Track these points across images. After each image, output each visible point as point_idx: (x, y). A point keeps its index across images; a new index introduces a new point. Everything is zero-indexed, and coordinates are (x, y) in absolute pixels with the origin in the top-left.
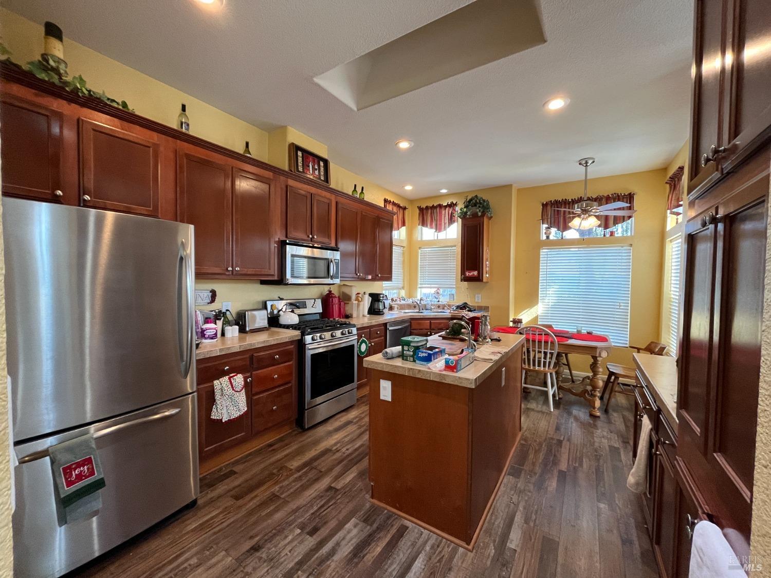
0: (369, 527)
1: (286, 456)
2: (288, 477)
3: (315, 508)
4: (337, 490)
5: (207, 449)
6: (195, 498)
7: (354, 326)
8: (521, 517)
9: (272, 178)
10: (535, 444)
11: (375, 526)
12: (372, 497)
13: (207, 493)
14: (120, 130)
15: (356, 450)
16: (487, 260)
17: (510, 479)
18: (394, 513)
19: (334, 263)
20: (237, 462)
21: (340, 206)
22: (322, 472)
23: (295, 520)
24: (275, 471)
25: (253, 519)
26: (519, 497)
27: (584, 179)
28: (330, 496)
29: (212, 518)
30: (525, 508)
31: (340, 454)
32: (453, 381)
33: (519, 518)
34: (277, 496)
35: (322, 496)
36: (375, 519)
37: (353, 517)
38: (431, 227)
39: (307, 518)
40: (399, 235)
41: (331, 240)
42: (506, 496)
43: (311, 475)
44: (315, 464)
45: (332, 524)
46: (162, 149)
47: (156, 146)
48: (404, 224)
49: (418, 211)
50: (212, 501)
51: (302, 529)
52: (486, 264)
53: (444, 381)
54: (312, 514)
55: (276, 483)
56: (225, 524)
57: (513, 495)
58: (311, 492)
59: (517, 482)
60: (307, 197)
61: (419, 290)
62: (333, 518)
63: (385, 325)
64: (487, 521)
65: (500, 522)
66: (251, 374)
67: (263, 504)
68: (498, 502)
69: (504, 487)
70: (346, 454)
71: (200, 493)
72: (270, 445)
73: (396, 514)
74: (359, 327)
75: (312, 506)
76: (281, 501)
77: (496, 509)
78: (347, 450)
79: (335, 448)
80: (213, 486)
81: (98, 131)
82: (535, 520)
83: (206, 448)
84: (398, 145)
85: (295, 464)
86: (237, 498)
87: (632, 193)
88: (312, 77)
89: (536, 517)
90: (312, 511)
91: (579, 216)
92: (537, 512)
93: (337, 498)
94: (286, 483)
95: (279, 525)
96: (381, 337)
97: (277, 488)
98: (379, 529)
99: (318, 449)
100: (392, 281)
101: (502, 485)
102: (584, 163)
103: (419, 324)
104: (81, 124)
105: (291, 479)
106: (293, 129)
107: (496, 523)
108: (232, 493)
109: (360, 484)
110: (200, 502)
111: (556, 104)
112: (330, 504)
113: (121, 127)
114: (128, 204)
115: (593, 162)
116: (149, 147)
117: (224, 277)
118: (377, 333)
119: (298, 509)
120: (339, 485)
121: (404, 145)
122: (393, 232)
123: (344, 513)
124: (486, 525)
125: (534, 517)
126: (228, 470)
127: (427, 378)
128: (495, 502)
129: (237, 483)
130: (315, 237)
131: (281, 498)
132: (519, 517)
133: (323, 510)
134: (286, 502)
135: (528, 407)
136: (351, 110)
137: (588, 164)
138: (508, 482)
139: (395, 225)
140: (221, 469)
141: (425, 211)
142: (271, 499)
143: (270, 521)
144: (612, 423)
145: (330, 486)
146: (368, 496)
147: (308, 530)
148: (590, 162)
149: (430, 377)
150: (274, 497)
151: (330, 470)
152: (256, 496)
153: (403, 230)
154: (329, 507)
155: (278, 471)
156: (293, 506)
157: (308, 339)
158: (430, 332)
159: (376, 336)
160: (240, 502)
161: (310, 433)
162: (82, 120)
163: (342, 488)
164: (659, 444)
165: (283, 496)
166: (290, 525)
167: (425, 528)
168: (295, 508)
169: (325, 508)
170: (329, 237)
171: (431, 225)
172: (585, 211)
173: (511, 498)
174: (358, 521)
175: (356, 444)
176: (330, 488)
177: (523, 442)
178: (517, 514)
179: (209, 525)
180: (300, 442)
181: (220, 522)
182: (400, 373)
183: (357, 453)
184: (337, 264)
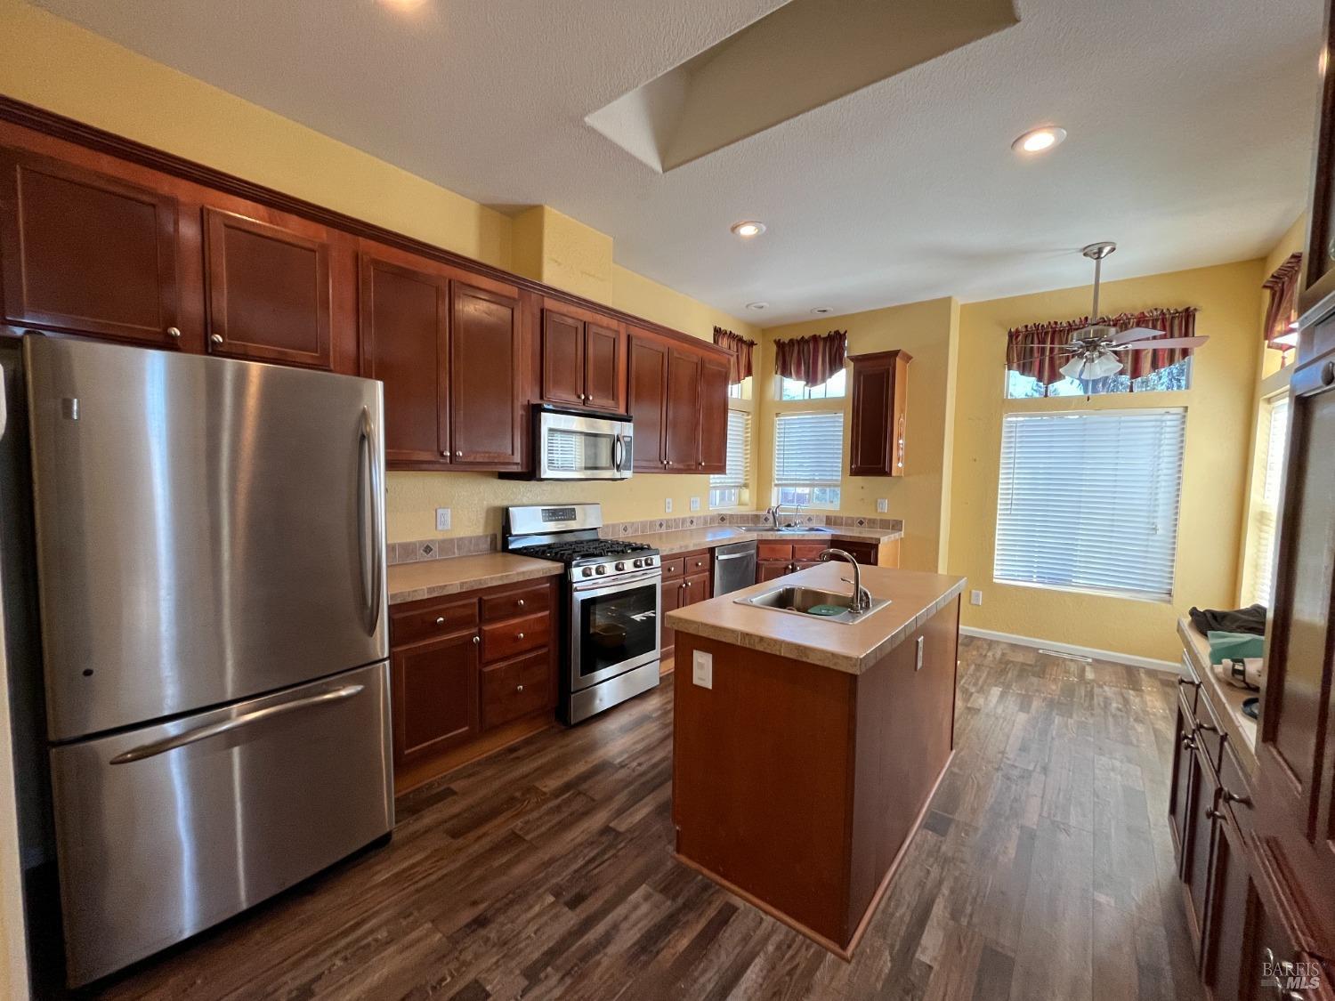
0: (669, 903)
1: (536, 770)
2: (538, 805)
3: (581, 862)
4: (618, 834)
5: (409, 751)
6: (388, 830)
7: (657, 552)
8: (945, 907)
9: (517, 297)
10: (978, 775)
11: (680, 901)
12: (678, 850)
13: (409, 824)
14: (267, 225)
15: (655, 766)
16: (900, 436)
17: (926, 836)
18: (712, 880)
19: (622, 442)
20: (456, 777)
21: (634, 342)
22: (593, 800)
23: (546, 879)
24: (518, 794)
25: (478, 873)
26: (942, 869)
27: (1093, 283)
28: (606, 844)
29: (413, 866)
30: (952, 891)
31: (628, 771)
32: (820, 660)
33: (939, 910)
34: (519, 836)
35: (592, 843)
36: (681, 890)
37: (644, 882)
38: (799, 378)
39: (567, 878)
40: (740, 391)
41: (617, 403)
42: (918, 866)
43: (578, 805)
44: (584, 786)
45: (607, 892)
46: (334, 254)
47: (324, 248)
48: (749, 373)
49: (774, 348)
50: (413, 838)
51: (557, 895)
52: (898, 444)
53: (804, 659)
54: (576, 871)
55: (516, 815)
56: (433, 877)
57: (931, 866)
58: (576, 834)
59: (941, 842)
60: (577, 328)
61: (775, 491)
62: (610, 882)
63: (712, 550)
64: (879, 911)
65: (903, 913)
66: (480, 630)
67: (495, 849)
68: (903, 877)
69: (915, 850)
70: (637, 773)
71: (396, 822)
72: (512, 750)
73: (717, 883)
74: (665, 554)
75: (576, 857)
76: (524, 847)
77: (898, 889)
78: (640, 765)
79: (618, 760)
80: (418, 811)
81: (234, 226)
82: (971, 916)
83: (408, 749)
84: (736, 231)
85: (552, 784)
86: (455, 834)
87: (1192, 309)
88: (582, 116)
89: (973, 909)
90: (575, 867)
91: (1081, 356)
92: (975, 899)
93: (620, 846)
94: (535, 814)
95: (519, 887)
96: (704, 571)
97: (519, 823)
98: (688, 906)
99: (589, 760)
100: (726, 474)
101: (913, 846)
102: (1096, 253)
103: (773, 550)
104: (205, 217)
105: (545, 808)
106: (553, 210)
107: (898, 915)
108: (447, 825)
109: (657, 827)
110: (395, 837)
111: (1039, 142)
112: (606, 857)
113: (270, 218)
114: (281, 347)
115: (1113, 250)
116: (314, 251)
117: (437, 466)
118: (697, 565)
119: (552, 861)
120: (622, 825)
121: (748, 231)
122: (730, 386)
123: (630, 873)
124: (878, 916)
125: (969, 909)
126: (442, 788)
127: (773, 653)
128: (897, 876)
129: (456, 809)
130: (591, 398)
131: (524, 840)
132: (941, 906)
133: (593, 865)
134: (533, 848)
135: (969, 705)
136: (653, 172)
137: (1102, 256)
138: (924, 842)
139: (733, 374)
140: (430, 786)
141: (787, 349)
142: (510, 841)
143: (505, 878)
144: (1131, 744)
145: (608, 826)
146: (671, 849)
147: (567, 896)
148: (1106, 250)
149: (780, 651)
150: (514, 839)
151: (609, 798)
152: (485, 835)
153: (748, 382)
154: (604, 862)
155: (523, 794)
156: (543, 855)
157: (576, 573)
158: (793, 565)
159: (696, 569)
160: (460, 841)
161: (579, 732)
162: (208, 210)
163: (628, 831)
164: (1220, 797)
165: (528, 838)
166: (538, 888)
167: (766, 913)
168: (546, 859)
169: (597, 863)
170: (615, 397)
171: (798, 373)
172: (1091, 345)
173: (928, 872)
174: (651, 891)
175: (653, 757)
176: (606, 830)
177: (956, 770)
178: (937, 900)
179: (410, 875)
180: (561, 747)
181: (426, 873)
182: (728, 641)
183: (656, 771)
184: (628, 444)
